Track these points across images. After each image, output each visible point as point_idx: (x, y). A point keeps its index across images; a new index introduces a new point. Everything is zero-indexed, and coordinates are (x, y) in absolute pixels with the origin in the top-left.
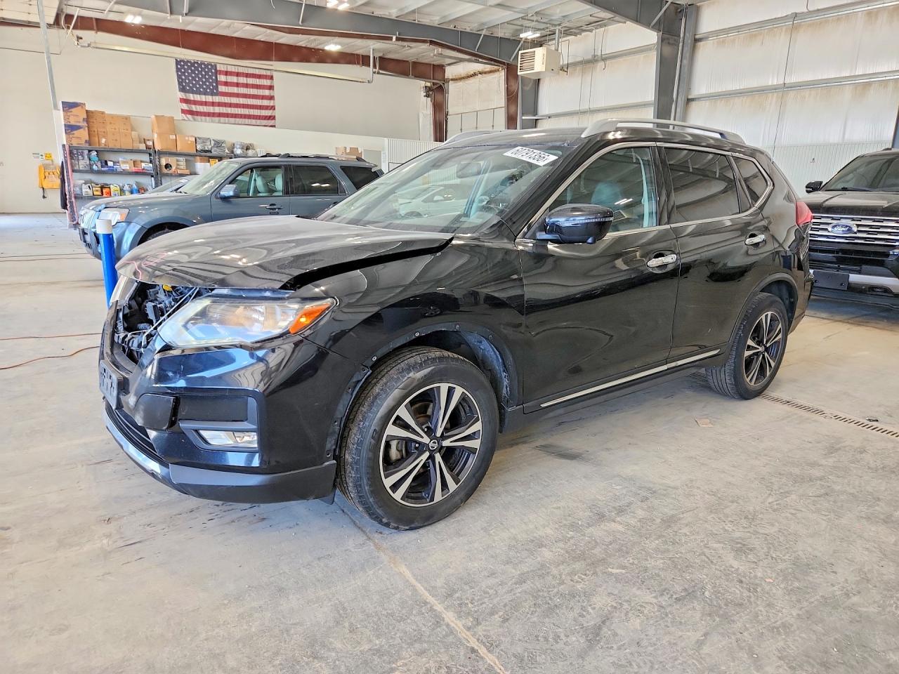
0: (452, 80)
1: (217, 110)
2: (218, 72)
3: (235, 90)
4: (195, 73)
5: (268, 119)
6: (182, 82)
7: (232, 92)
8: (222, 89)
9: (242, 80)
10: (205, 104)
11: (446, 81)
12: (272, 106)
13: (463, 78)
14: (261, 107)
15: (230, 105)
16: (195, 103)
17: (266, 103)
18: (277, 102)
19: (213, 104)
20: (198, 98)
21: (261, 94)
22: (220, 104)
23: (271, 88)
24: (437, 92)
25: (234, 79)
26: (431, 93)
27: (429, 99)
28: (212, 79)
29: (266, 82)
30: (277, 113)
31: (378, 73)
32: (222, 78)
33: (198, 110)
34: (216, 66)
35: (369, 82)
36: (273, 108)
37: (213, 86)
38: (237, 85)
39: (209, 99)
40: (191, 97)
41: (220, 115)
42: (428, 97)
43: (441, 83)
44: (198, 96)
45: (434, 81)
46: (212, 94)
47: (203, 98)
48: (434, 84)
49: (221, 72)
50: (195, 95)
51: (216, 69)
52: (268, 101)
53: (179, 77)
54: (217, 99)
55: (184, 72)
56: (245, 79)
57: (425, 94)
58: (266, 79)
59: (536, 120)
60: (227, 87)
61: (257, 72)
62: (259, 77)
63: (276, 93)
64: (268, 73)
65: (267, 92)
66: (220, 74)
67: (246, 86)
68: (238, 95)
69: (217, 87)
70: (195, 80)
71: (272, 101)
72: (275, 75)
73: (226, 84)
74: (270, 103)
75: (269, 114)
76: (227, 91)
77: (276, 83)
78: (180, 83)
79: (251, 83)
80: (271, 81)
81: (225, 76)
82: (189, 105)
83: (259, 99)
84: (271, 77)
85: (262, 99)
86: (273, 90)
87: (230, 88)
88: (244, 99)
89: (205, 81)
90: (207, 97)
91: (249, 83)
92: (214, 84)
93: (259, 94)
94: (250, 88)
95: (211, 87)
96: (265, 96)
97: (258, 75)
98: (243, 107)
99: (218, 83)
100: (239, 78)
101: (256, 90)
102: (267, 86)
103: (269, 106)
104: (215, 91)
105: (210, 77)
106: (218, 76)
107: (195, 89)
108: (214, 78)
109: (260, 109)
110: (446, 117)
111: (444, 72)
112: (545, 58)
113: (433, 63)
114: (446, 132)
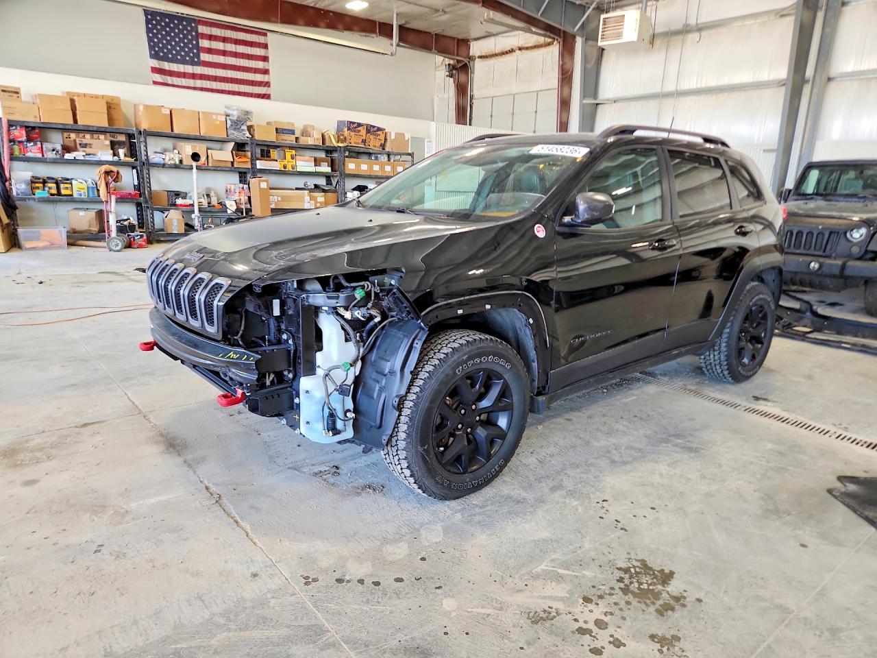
0: (480, 57)
1: (199, 83)
2: (200, 37)
3: (221, 59)
4: (170, 36)
5: (262, 98)
6: (154, 47)
7: (218, 61)
8: (205, 57)
9: (230, 47)
10: (184, 75)
11: (471, 59)
13: (496, 55)
14: (252, 83)
15: (215, 79)
16: (170, 73)
17: (259, 77)
18: (271, 78)
19: (193, 76)
20: (175, 67)
21: (254, 66)
22: (202, 77)
23: (265, 59)
24: (461, 70)
25: (220, 46)
26: (454, 72)
27: (452, 80)
28: (192, 44)
29: (260, 52)
30: (272, 91)
31: (398, 45)
32: (205, 43)
33: (175, 82)
35: (392, 55)
36: (267, 84)
37: (193, 53)
38: (224, 53)
39: (189, 69)
40: (166, 66)
42: (451, 77)
43: (466, 61)
44: (175, 65)
45: (458, 58)
46: (193, 63)
47: (181, 68)
48: (458, 61)
49: (204, 36)
50: (171, 64)
51: (197, 32)
52: (262, 76)
53: (150, 40)
54: (199, 70)
55: (157, 34)
56: (233, 46)
57: (447, 73)
58: (259, 47)
59: (597, 104)
60: (210, 56)
62: (251, 44)
63: (270, 66)
65: (260, 65)
66: (202, 38)
67: (236, 55)
68: (225, 67)
69: (199, 55)
70: (171, 45)
71: (267, 76)
73: (210, 51)
74: (264, 78)
75: (263, 93)
76: (211, 60)
77: (271, 53)
78: (151, 48)
79: (241, 51)
80: (265, 50)
81: (208, 41)
82: (163, 76)
83: (251, 72)
84: (265, 46)
85: (255, 73)
86: (268, 61)
87: (215, 56)
88: (232, 72)
89: (183, 47)
90: (186, 66)
91: (238, 51)
92: (195, 51)
93: (251, 66)
94: (239, 58)
95: (191, 55)
96: (258, 69)
97: (249, 42)
98: (232, 83)
99: (201, 50)
100: (227, 44)
101: (247, 61)
102: (260, 56)
103: (263, 82)
104: (196, 60)
105: (190, 41)
106: (200, 40)
107: (170, 56)
108: (194, 42)
109: (252, 85)
110: (471, 101)
111: (468, 48)
112: (638, 24)
113: (457, 36)
114: (471, 119)
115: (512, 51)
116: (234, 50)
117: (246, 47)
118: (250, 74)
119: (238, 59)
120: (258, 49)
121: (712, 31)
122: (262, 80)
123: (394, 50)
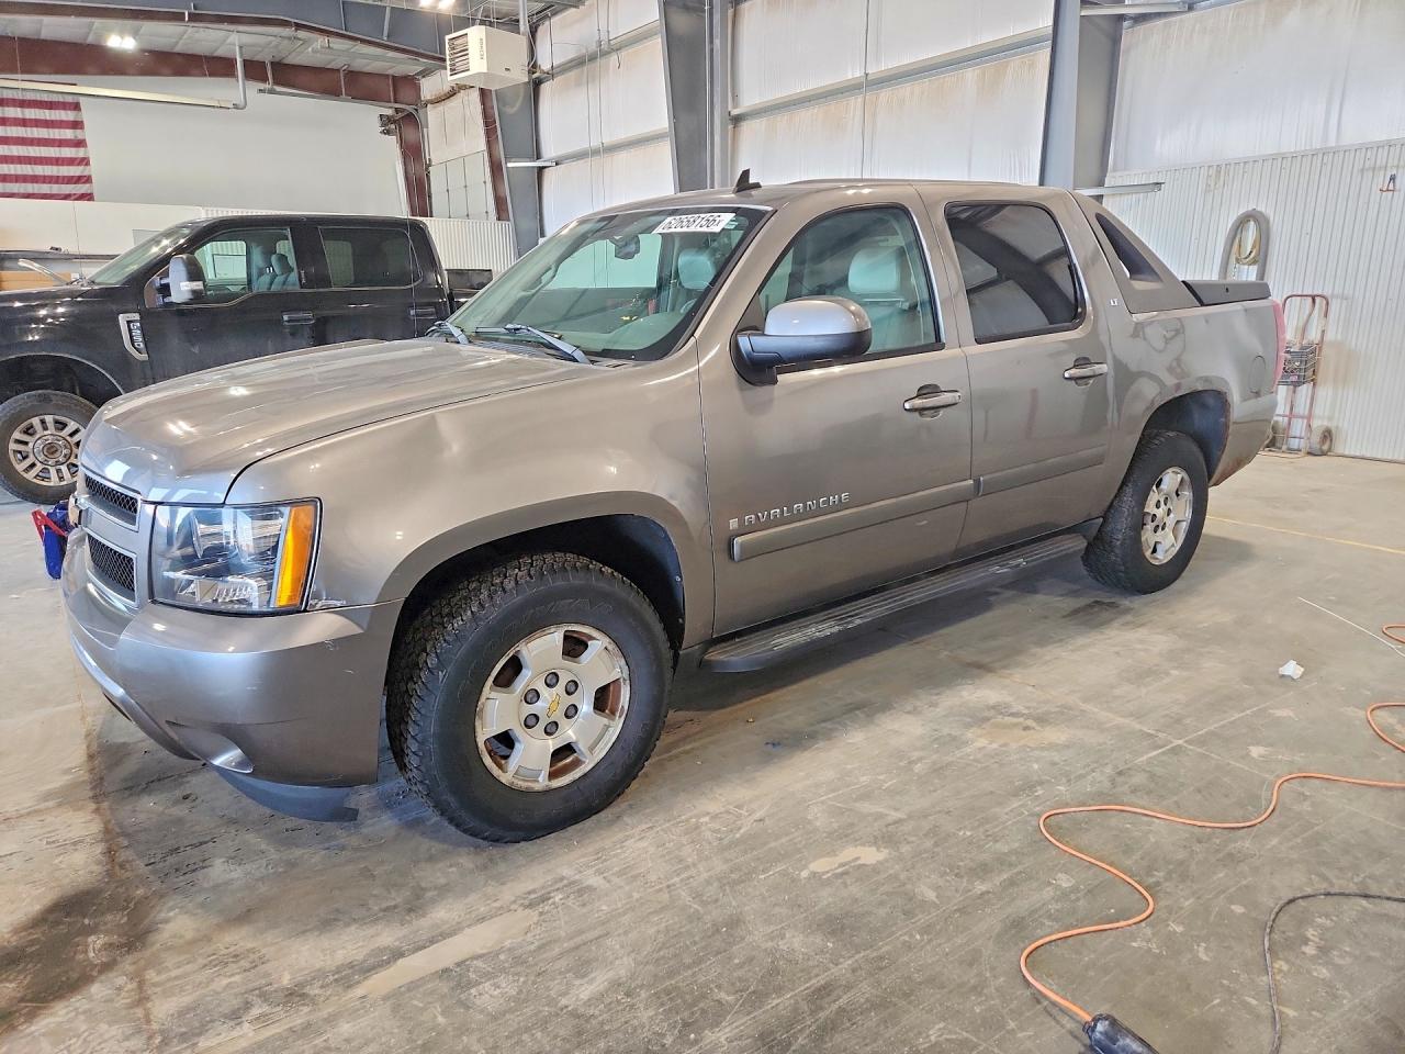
0: (432, 102)
5: (75, 183)
9: (13, 112)
11: (419, 103)
12: (83, 159)
13: (443, 98)
14: (57, 161)
17: (67, 152)
18: (91, 151)
21: (57, 137)
23: (77, 125)
24: (406, 124)
26: (393, 126)
27: (391, 138)
29: (69, 116)
30: (93, 170)
31: (272, 92)
35: (236, 106)
36: (85, 161)
42: (388, 132)
43: (410, 108)
45: (397, 106)
48: (397, 110)
52: (73, 150)
57: (383, 129)
58: (64, 109)
59: (541, 170)
61: (45, 98)
62: (51, 105)
63: (87, 133)
64: (69, 99)
65: (68, 134)
67: (24, 123)
71: (82, 149)
72: (82, 100)
74: (80, 153)
75: (78, 174)
77: (86, 115)
79: (32, 117)
80: (75, 112)
83: (53, 146)
84: (76, 107)
85: (59, 146)
86: (82, 128)
88: (20, 147)
91: (27, 117)
93: (52, 137)
94: (31, 126)
96: (65, 140)
97: (47, 102)
98: (20, 163)
100: (7, 109)
101: (45, 130)
102: (67, 122)
103: (76, 159)
109: (57, 164)
110: (427, 169)
111: (418, 89)
112: (484, 46)
113: (390, 72)
114: (430, 197)
115: (452, 94)
116: (20, 116)
117: (42, 111)
118: (52, 149)
119: (29, 129)
120: (63, 112)
121: (631, 50)
122: (73, 156)
123: (240, 101)
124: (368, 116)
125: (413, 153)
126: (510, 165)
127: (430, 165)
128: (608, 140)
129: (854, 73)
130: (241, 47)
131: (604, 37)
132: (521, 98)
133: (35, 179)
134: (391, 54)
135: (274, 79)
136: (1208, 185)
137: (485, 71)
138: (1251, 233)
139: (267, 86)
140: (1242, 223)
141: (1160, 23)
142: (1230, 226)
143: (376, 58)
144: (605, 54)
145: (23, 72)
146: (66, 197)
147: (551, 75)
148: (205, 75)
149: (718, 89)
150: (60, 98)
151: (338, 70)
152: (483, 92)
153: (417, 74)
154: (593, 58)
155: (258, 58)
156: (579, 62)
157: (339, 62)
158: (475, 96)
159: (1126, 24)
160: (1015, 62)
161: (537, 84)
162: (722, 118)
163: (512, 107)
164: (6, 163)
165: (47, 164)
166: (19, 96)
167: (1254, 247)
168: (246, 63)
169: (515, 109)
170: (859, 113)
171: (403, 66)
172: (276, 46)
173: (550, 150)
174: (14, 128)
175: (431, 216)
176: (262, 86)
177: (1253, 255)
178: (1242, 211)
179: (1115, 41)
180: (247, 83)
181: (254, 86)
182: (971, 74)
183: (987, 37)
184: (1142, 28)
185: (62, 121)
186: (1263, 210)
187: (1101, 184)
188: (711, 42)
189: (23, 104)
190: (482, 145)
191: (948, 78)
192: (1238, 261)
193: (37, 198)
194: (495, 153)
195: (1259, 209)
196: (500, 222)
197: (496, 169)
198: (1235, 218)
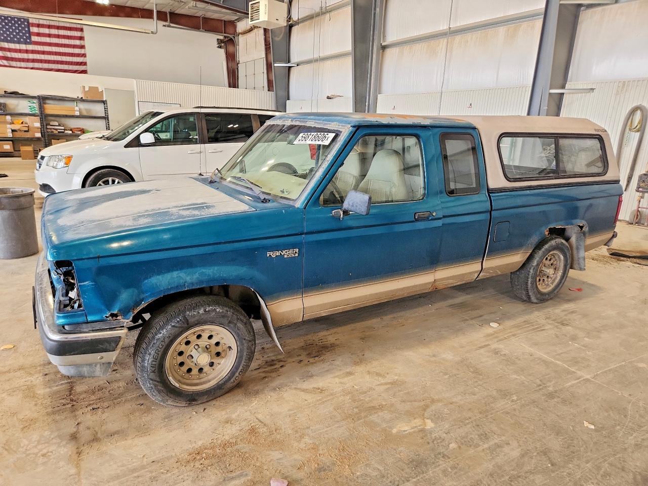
0: (242, 34)
1: (31, 56)
2: (30, 25)
3: (47, 40)
5: (80, 65)
7: (45, 41)
8: (35, 38)
9: (54, 31)
10: (20, 51)
11: (236, 34)
12: (84, 54)
13: (247, 32)
15: (43, 53)
16: (10, 50)
17: (77, 51)
18: (87, 51)
19: (27, 51)
20: (12, 46)
21: (73, 44)
22: (33, 52)
23: (81, 38)
24: (228, 43)
25: (46, 31)
26: (223, 44)
27: (222, 50)
28: (25, 30)
29: (78, 34)
30: (87, 59)
31: (169, 26)
32: (34, 30)
33: (13, 56)
34: (28, 20)
35: (152, 33)
36: (84, 55)
38: (49, 36)
39: (23, 47)
41: (34, 61)
42: (220, 47)
43: (231, 36)
44: (13, 44)
45: (225, 35)
46: (26, 43)
47: (17, 46)
48: (225, 37)
49: (33, 25)
50: (10, 44)
51: (28, 22)
52: (79, 49)
54: (30, 47)
56: (56, 30)
57: (218, 45)
58: (76, 31)
59: (290, 68)
60: (39, 38)
61: (68, 25)
62: (70, 29)
63: (86, 43)
64: (79, 26)
65: (78, 42)
66: (32, 26)
67: (58, 36)
68: (50, 44)
69: (30, 38)
70: (9, 31)
71: (83, 50)
72: (84, 27)
73: (38, 34)
75: (81, 61)
76: (39, 41)
77: (86, 34)
79: (62, 34)
80: (81, 32)
81: (37, 28)
82: (4, 52)
83: (71, 48)
84: (82, 30)
85: (73, 48)
86: (84, 40)
87: (42, 38)
88: (56, 48)
89: (18, 33)
90: (21, 45)
91: (60, 34)
92: (27, 35)
93: (70, 43)
94: (62, 38)
95: (25, 37)
96: (76, 45)
97: (69, 27)
98: (56, 55)
99: (31, 34)
100: (51, 30)
101: (68, 40)
102: (77, 37)
103: (80, 54)
104: (28, 41)
105: (23, 28)
106: (31, 28)
107: (9, 39)
108: (27, 29)
109: (72, 56)
110: (237, 65)
111: (235, 27)
112: (267, 8)
113: (223, 19)
114: (238, 79)
115: (251, 30)
116: (57, 33)
117: (66, 31)
119: (60, 39)
121: (336, 12)
122: (80, 53)
123: (154, 30)
124: (212, 39)
125: (231, 57)
126: (275, 65)
127: (239, 63)
128: (322, 55)
129: (444, 27)
130: (156, 5)
131: (324, 6)
132: (283, 34)
133: (62, 63)
134: (224, 10)
135: (170, 20)
136: (618, 91)
137: (267, 20)
138: (638, 116)
139: (167, 24)
140: (633, 111)
141: (600, 8)
142: (627, 112)
143: (216, 12)
144: (324, 13)
145: (59, 13)
146: (75, 72)
147: (297, 23)
148: (139, 17)
149: (376, 32)
150: (75, 26)
151: (200, 17)
152: (265, 30)
153: (236, 20)
154: (318, 15)
155: (163, 10)
156: (310, 17)
157: (200, 14)
158: (262, 31)
159: (582, 8)
160: (525, 25)
161: (291, 27)
162: (377, 46)
163: (278, 37)
164: (50, 55)
165: (67, 56)
166: (57, 24)
167: (639, 123)
168: (158, 12)
169: (279, 38)
170: (444, 47)
171: (229, 16)
172: (171, 5)
173: (295, 58)
174: (54, 39)
175: (238, 88)
176: (165, 23)
177: (638, 127)
178: (635, 105)
179: (576, 17)
180: (158, 21)
181: (161, 23)
182: (502, 30)
183: (512, 12)
184: (590, 11)
185: (75, 37)
186: (645, 105)
187: (563, 87)
188: (375, 9)
189: (58, 28)
190: (264, 55)
191: (491, 31)
192: (630, 130)
193: (62, 72)
194: (269, 59)
195: (643, 104)
196: (269, 92)
197: (269, 66)
198: (631, 108)
